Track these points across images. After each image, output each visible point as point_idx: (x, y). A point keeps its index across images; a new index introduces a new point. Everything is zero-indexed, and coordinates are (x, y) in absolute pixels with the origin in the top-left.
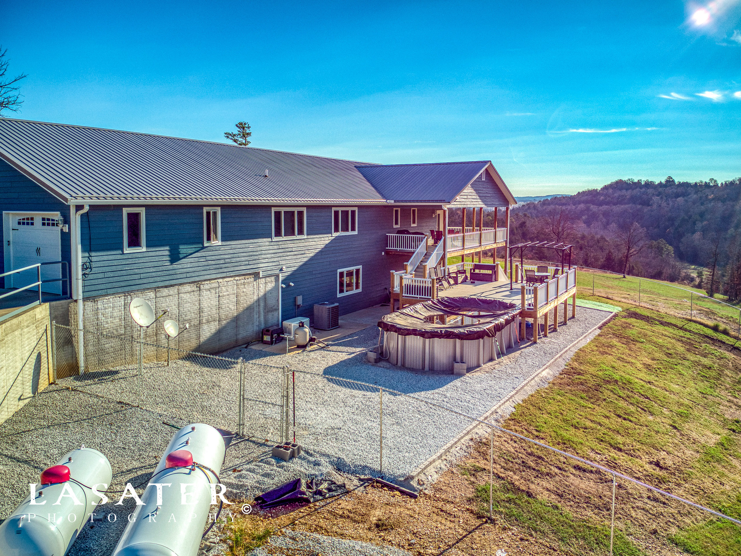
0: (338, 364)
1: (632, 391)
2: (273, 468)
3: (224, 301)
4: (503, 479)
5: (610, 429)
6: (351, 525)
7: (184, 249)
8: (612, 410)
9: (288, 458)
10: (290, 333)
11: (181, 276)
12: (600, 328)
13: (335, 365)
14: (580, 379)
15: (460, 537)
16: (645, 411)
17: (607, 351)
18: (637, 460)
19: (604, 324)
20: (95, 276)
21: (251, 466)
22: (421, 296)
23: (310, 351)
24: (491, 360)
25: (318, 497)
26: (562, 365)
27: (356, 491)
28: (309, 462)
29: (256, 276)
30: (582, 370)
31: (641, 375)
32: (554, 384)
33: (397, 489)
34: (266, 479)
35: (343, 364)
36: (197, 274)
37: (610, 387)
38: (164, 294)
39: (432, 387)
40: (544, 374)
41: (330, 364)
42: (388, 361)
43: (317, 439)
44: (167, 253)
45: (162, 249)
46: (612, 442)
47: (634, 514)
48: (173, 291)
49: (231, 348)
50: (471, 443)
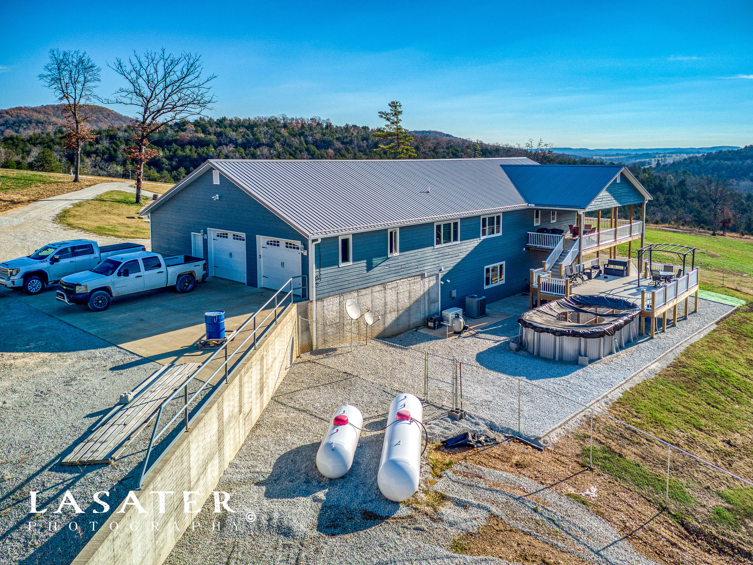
0: (487, 350)
1: (727, 384)
2: (449, 424)
3: (401, 296)
4: (603, 444)
5: (697, 413)
6: (500, 463)
7: (375, 261)
8: (704, 399)
9: (458, 418)
10: (448, 321)
11: (374, 280)
12: (717, 323)
13: (485, 351)
14: (684, 372)
15: (568, 477)
16: (734, 400)
17: (716, 346)
18: (713, 438)
19: (722, 320)
20: (322, 284)
21: (436, 422)
22: (556, 293)
23: (464, 337)
24: (611, 353)
25: (479, 445)
26: (671, 359)
27: (503, 443)
28: (472, 422)
29: (423, 276)
30: (687, 364)
31: (741, 370)
32: (660, 375)
33: (530, 445)
34: (446, 431)
35: (491, 351)
36: (383, 278)
37: (708, 379)
38: (363, 293)
39: (560, 375)
40: (653, 366)
41: (481, 350)
42: (526, 350)
43: (475, 407)
44: (365, 265)
45: (362, 262)
46: (696, 423)
47: (696, 475)
48: (368, 291)
49: (405, 331)
50: (584, 418)
